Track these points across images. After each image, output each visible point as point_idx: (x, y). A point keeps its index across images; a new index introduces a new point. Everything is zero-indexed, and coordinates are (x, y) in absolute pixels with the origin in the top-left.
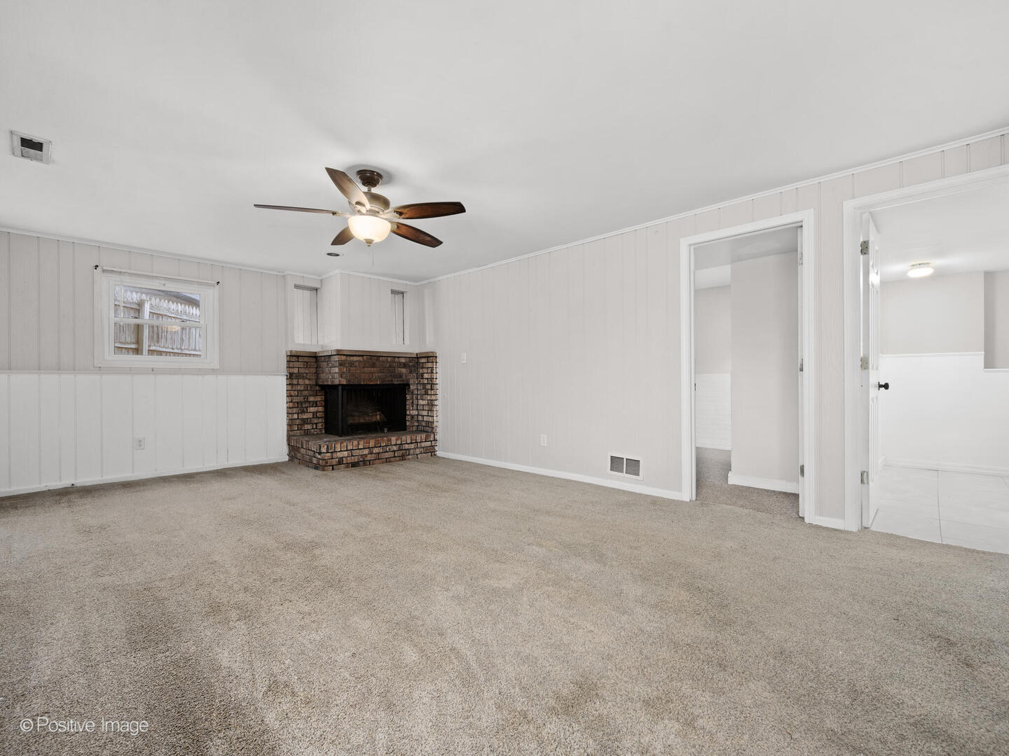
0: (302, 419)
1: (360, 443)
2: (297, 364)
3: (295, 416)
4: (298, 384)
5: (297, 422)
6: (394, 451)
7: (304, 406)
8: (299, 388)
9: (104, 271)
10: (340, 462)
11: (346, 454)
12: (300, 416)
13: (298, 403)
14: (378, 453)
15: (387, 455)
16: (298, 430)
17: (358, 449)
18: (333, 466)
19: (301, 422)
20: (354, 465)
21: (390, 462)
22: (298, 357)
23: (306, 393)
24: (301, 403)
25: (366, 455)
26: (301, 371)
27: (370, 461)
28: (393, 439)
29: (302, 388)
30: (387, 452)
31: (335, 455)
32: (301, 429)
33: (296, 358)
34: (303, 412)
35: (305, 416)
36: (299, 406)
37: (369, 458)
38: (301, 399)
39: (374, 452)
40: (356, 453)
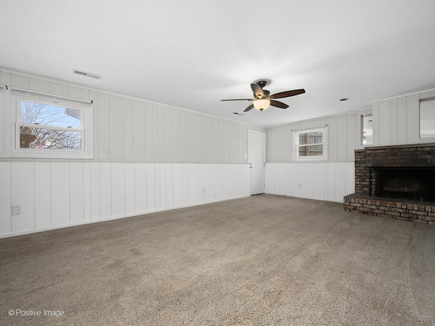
0: (363, 185)
1: (369, 201)
2: (359, 156)
3: (358, 183)
4: (360, 166)
5: (359, 186)
6: (400, 213)
7: (363, 178)
8: (360, 168)
9: (294, 131)
10: (355, 208)
11: (359, 205)
12: (361, 183)
13: (360, 176)
14: (385, 211)
15: (392, 213)
16: (360, 190)
17: (367, 204)
18: (350, 210)
19: (361, 186)
20: (364, 212)
21: (396, 218)
22: (360, 152)
23: (364, 171)
24: (362, 176)
25: (374, 209)
26: (362, 159)
27: (377, 214)
28: (399, 205)
29: (362, 169)
30: (392, 211)
31: (351, 204)
32: (362, 190)
33: (359, 153)
34: (363, 181)
35: (364, 183)
36: (361, 178)
37: (376, 211)
38: (362, 174)
39: (381, 209)
40: (366, 206)
